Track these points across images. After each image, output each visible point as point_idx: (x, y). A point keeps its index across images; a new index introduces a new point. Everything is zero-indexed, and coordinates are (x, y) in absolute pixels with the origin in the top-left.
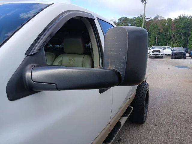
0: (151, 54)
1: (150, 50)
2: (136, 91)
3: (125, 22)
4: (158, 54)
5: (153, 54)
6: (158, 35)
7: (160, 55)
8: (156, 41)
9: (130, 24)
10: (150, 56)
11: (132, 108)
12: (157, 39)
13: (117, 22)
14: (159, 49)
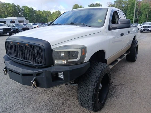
0: (142, 29)
1: (141, 26)
2: (131, 43)
3: (119, 4)
4: (147, 29)
5: (143, 29)
6: (149, 13)
7: (149, 29)
8: (147, 18)
9: (124, 5)
10: (141, 31)
11: (129, 52)
12: (147, 17)
13: (113, 4)
14: (148, 25)
